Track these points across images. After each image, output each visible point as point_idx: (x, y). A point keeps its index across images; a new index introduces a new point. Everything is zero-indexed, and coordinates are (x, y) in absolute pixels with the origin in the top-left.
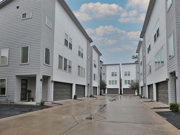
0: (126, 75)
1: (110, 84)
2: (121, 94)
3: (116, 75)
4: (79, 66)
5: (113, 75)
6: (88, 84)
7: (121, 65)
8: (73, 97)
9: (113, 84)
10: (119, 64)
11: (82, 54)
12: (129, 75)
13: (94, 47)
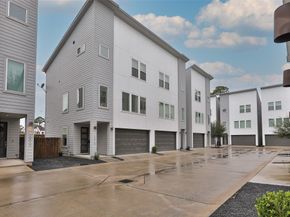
0: (271, 108)
1: (236, 126)
2: (260, 144)
3: (249, 110)
4: (162, 104)
5: (242, 111)
6: (183, 130)
7: (259, 89)
8: (151, 150)
9: (242, 127)
10: (255, 89)
11: (167, 84)
12: (279, 108)
13: (195, 68)
